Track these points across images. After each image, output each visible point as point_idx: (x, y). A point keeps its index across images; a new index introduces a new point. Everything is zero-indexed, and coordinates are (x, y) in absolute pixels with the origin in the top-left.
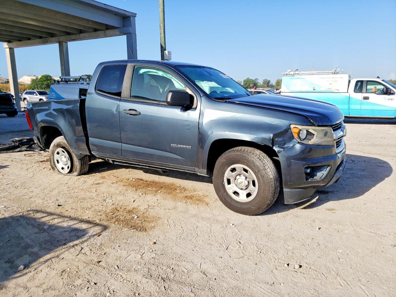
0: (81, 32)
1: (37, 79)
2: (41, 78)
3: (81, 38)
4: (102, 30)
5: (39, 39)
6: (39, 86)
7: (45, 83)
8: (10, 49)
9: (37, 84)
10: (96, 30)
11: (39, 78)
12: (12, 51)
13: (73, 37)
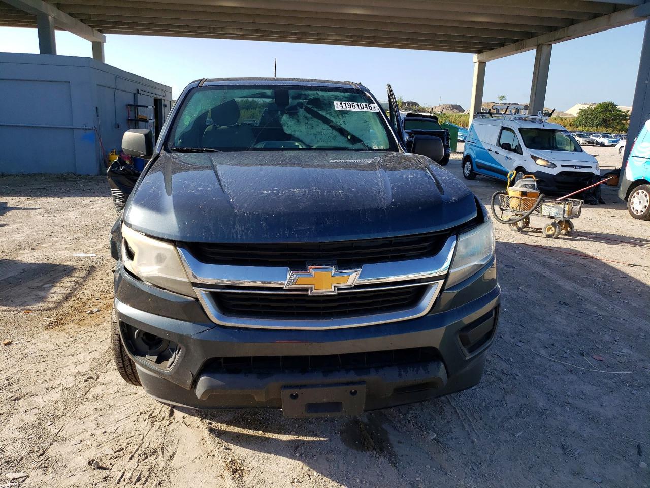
0: (572, 22)
1: (589, 109)
2: (595, 109)
3: (569, 35)
4: (605, 15)
5: (513, 45)
6: (589, 120)
7: (601, 116)
8: (480, 62)
9: (586, 118)
10: (596, 16)
11: (593, 108)
12: (482, 66)
13: (558, 34)
